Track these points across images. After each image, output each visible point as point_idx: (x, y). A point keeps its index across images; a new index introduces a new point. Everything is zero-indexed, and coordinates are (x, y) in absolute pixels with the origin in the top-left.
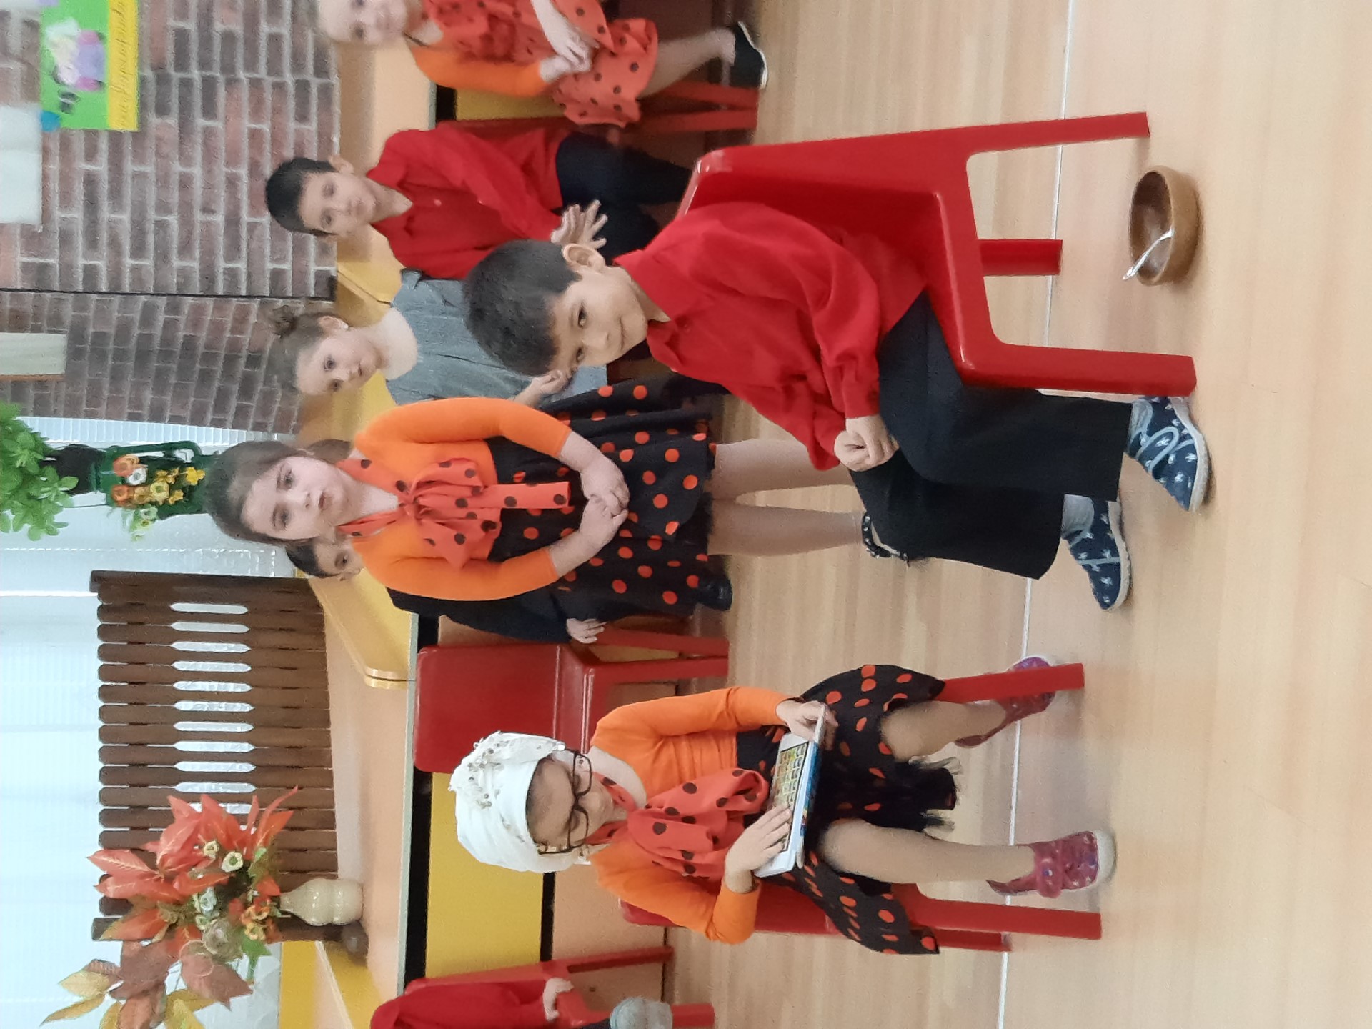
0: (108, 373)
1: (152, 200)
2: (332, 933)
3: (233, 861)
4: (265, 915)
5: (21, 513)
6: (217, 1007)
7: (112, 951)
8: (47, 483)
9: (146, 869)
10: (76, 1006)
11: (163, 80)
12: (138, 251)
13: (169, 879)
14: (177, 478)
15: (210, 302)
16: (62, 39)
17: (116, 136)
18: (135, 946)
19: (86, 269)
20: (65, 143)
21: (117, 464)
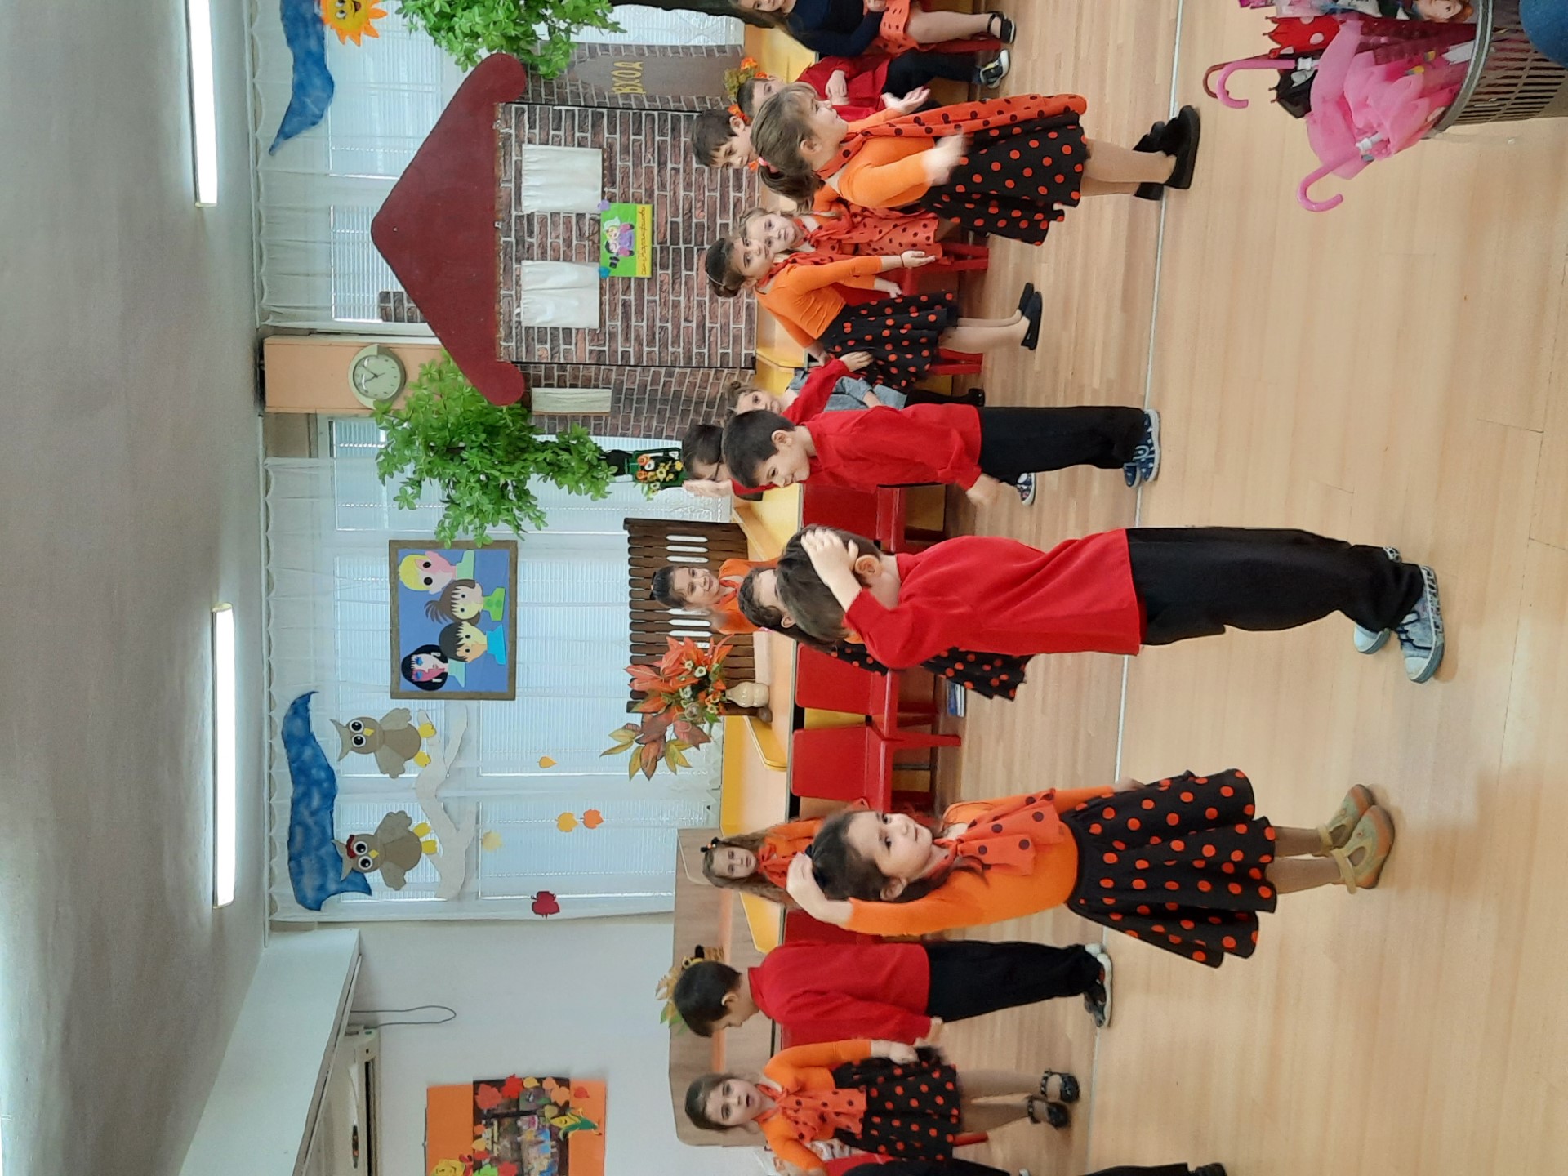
0: (633, 411)
1: (658, 315)
2: (753, 712)
3: (701, 671)
4: (718, 700)
5: (589, 485)
6: (693, 749)
7: (636, 719)
8: (601, 471)
9: (655, 675)
10: (618, 747)
11: (664, 250)
12: (651, 343)
13: (667, 681)
14: (670, 467)
15: (688, 370)
16: (611, 229)
17: (640, 281)
18: (649, 716)
19: (623, 352)
20: (612, 285)
21: (639, 459)
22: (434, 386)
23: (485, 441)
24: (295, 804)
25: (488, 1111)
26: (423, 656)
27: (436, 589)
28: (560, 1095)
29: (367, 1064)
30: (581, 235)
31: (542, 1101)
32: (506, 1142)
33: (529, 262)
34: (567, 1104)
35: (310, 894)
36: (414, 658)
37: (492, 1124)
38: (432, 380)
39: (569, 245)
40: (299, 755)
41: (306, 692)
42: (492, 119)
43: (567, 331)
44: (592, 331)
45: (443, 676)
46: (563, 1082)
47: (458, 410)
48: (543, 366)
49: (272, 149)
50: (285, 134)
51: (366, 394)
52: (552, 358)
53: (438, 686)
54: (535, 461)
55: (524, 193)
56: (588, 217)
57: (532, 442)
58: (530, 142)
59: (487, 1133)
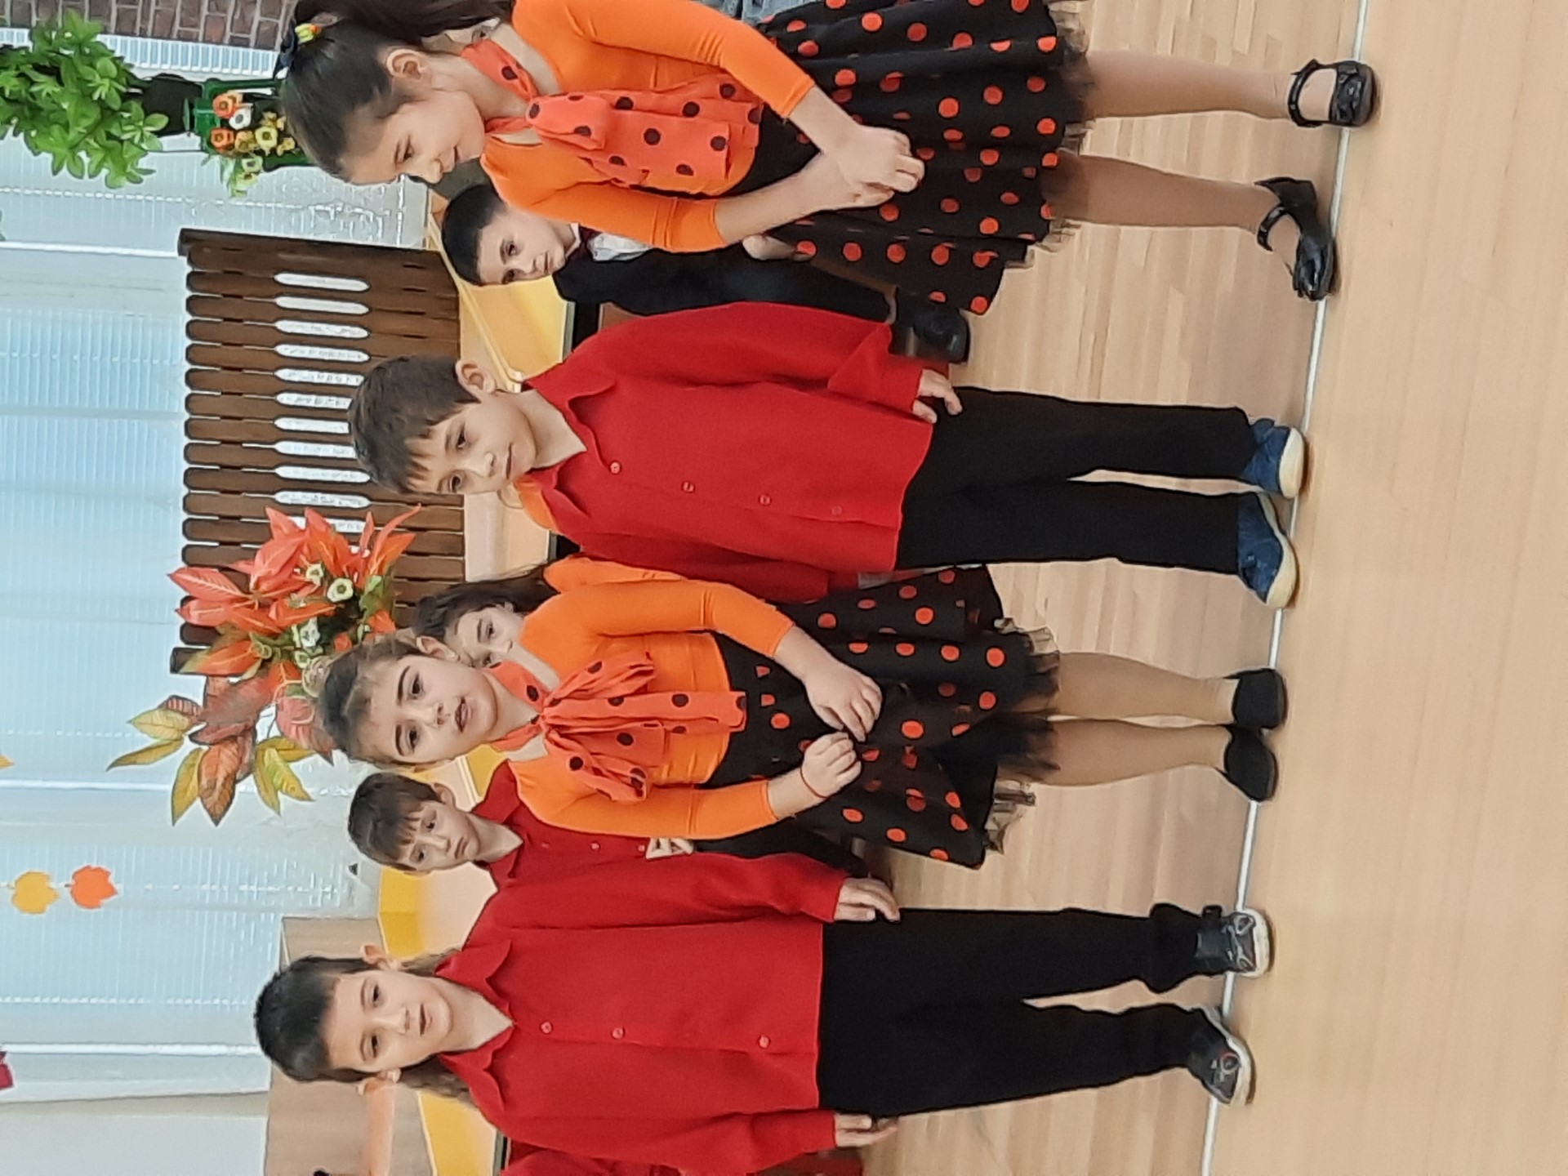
3: (341, 589)
5: (99, 156)
7: (193, 688)
8: (130, 122)
9: (238, 593)
10: (148, 749)
13: (264, 606)
18: (221, 683)
21: (216, 102)
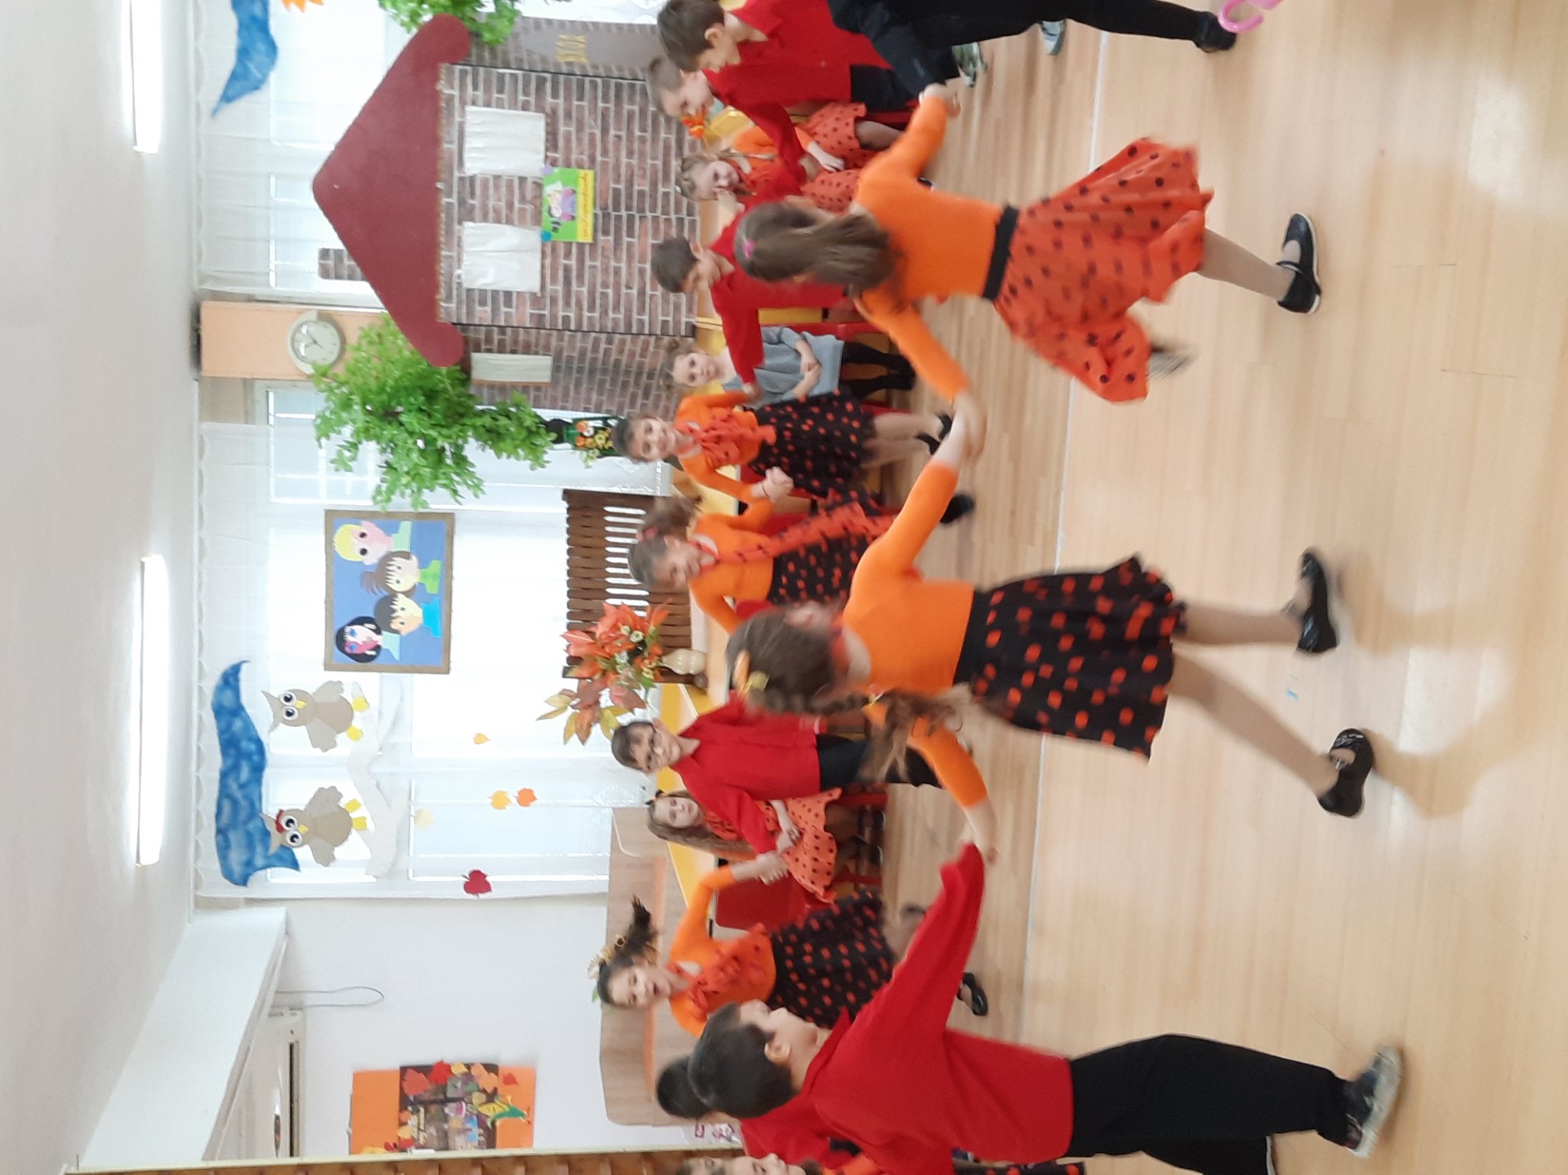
0: (574, 382)
1: (599, 281)
2: (689, 680)
4: (654, 664)
5: (527, 452)
11: (606, 216)
12: (592, 308)
13: (603, 647)
15: (629, 337)
16: (553, 192)
17: (581, 246)
18: (584, 682)
19: (564, 317)
20: (554, 249)
21: (578, 427)
22: (373, 350)
23: (424, 404)
24: (224, 775)
25: (415, 1098)
26: (356, 628)
27: (371, 560)
28: (489, 1081)
29: (291, 1047)
30: (523, 199)
31: (471, 1087)
32: (432, 1130)
33: (471, 224)
34: (495, 1090)
35: (237, 869)
36: (348, 629)
37: (418, 1111)
38: (371, 343)
39: (510, 206)
40: (229, 726)
41: (235, 662)
42: (435, 78)
43: (508, 294)
44: (533, 295)
45: (377, 648)
46: (491, 1068)
47: (397, 374)
48: (484, 328)
49: (215, 112)
50: (227, 97)
51: (303, 359)
52: (493, 320)
53: (371, 658)
54: (474, 427)
55: (466, 155)
56: (530, 181)
57: (470, 408)
58: (474, 103)
59: (413, 1121)
